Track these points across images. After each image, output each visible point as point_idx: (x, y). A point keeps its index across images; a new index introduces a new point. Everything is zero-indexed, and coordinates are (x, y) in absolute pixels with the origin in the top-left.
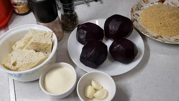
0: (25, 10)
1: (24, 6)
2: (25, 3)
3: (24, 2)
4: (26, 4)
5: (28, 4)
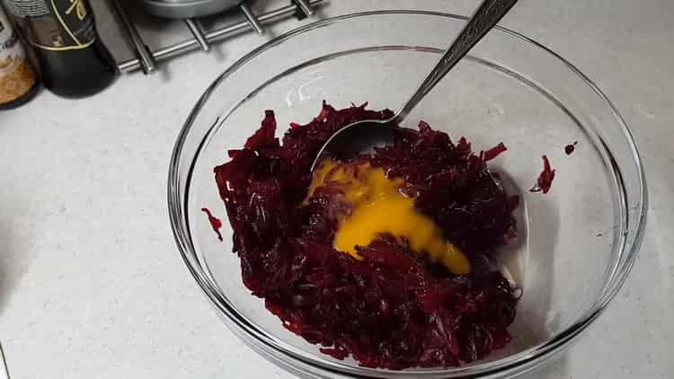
0: (18, 86)
1: (10, 73)
2: (13, 57)
3: (9, 57)
4: (19, 63)
5: (27, 60)
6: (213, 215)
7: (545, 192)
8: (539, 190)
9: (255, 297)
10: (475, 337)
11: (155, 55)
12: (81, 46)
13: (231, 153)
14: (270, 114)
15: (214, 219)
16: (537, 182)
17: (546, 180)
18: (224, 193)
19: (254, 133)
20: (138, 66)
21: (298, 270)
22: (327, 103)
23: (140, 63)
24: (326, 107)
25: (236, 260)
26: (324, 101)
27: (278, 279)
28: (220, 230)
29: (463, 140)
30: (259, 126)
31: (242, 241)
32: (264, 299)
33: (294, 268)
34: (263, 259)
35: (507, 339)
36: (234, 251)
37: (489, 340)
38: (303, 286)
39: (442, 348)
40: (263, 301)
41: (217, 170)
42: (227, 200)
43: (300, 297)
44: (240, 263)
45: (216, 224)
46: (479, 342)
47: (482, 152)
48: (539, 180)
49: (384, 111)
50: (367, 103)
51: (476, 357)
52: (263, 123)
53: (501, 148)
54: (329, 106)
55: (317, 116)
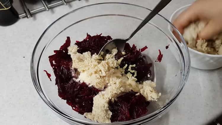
6: (48, 73)
7: (160, 62)
8: (158, 61)
9: (63, 100)
10: (136, 111)
11: (31, 12)
12: (6, 9)
13: (55, 51)
14: (68, 38)
15: (48, 74)
16: (157, 58)
17: (160, 58)
18: (52, 65)
19: (63, 44)
20: (25, 16)
21: (77, 90)
22: (88, 34)
23: (26, 15)
24: (88, 35)
25: (56, 87)
26: (87, 33)
27: (70, 94)
28: (50, 77)
29: (134, 45)
30: (65, 42)
31: (58, 81)
32: (66, 100)
33: (75, 89)
34: (65, 87)
35: (146, 111)
36: (56, 84)
37: (140, 111)
38: (79, 95)
39: (124, 115)
40: (66, 101)
41: (50, 57)
42: (54, 67)
43: (77, 99)
44: (58, 88)
45: (49, 75)
46: (137, 112)
47: (140, 49)
48: (158, 58)
49: (107, 36)
50: (102, 34)
51: (136, 117)
52: (66, 41)
53: (146, 48)
54: (89, 35)
55: (85, 38)
